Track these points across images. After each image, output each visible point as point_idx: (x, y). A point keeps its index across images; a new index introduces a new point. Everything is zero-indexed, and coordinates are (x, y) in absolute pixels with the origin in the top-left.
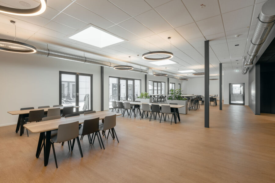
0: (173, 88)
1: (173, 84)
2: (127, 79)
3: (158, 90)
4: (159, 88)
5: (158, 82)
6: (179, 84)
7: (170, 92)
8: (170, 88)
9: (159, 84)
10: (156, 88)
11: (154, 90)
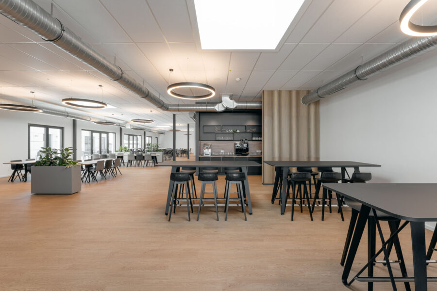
0: (150, 142)
1: (150, 138)
2: (100, 133)
3: (133, 144)
4: (135, 142)
5: (133, 136)
6: (156, 138)
7: (147, 146)
8: (147, 142)
9: (135, 137)
10: (131, 142)
11: (129, 144)
